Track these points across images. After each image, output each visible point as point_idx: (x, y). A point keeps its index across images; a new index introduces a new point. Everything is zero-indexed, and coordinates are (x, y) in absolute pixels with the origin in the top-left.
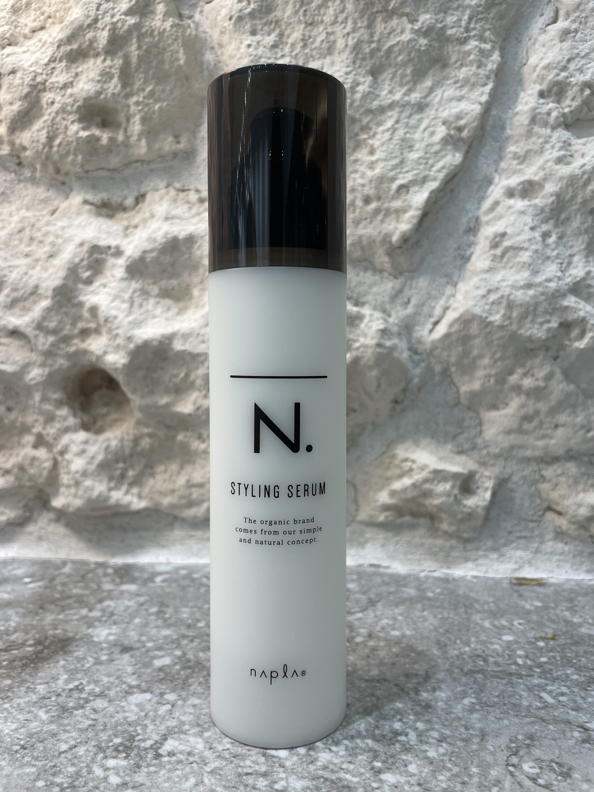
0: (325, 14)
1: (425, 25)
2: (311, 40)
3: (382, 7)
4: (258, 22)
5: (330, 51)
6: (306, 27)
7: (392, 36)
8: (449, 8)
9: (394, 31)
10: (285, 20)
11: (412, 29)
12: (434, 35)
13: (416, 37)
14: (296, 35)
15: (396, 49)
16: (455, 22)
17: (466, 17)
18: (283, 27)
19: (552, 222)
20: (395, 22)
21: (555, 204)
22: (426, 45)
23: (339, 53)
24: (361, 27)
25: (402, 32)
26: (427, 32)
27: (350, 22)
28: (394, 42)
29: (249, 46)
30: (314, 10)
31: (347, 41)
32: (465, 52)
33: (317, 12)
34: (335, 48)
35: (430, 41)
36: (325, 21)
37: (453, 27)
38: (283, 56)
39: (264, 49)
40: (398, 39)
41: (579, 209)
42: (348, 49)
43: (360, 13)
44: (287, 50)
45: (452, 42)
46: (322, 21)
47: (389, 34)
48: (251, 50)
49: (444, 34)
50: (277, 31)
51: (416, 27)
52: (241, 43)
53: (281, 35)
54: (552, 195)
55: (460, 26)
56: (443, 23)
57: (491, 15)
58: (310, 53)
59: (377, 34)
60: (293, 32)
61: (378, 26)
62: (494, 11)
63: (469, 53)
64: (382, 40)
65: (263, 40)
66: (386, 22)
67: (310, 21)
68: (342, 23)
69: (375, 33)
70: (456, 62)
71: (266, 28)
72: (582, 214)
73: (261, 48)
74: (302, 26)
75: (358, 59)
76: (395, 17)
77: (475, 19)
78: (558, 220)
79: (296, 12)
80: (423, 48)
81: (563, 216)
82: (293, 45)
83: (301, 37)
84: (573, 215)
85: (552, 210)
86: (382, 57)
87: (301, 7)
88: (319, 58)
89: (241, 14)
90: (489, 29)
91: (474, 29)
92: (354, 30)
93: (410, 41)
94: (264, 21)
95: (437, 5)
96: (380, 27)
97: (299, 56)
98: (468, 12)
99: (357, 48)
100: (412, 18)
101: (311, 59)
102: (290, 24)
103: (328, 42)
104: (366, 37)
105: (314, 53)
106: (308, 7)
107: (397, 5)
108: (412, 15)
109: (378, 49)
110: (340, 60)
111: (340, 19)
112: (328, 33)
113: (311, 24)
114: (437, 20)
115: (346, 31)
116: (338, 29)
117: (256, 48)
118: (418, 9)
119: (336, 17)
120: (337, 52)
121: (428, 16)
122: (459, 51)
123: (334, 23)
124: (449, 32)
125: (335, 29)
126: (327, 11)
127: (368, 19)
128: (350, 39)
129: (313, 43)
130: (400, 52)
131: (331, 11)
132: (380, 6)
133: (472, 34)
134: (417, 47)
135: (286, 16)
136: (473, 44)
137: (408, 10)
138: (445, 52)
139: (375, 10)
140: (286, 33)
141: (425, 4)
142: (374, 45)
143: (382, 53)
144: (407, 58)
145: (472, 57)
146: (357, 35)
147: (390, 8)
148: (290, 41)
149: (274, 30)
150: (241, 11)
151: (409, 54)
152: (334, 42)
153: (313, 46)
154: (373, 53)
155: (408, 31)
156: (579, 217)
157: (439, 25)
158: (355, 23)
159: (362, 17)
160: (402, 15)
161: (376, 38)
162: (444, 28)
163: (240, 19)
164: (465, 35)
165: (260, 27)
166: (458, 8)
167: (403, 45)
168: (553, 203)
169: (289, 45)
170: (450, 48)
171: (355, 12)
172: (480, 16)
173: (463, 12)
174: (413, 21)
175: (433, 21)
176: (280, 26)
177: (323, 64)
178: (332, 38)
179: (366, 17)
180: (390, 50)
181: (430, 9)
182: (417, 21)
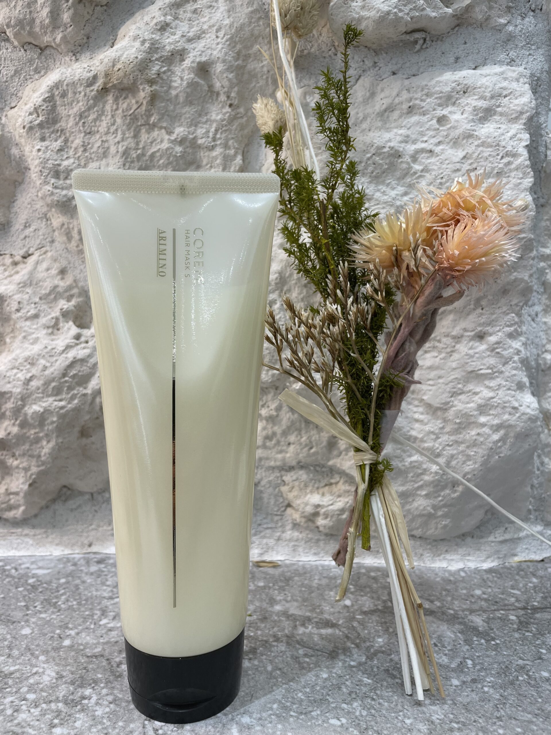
0: (100, 126)
1: (179, 136)
2: (90, 146)
3: (145, 122)
4: (46, 131)
5: (105, 155)
6: (85, 136)
7: (154, 144)
8: (199, 123)
9: (155, 140)
10: (69, 129)
11: (169, 139)
12: (187, 144)
13: (173, 146)
14: (78, 142)
15: (158, 154)
16: (203, 134)
17: (213, 130)
18: (68, 135)
19: (277, 292)
20: (155, 133)
21: (278, 280)
22: (181, 152)
23: (112, 157)
24: (128, 137)
25: (162, 141)
26: (182, 142)
27: (119, 132)
28: (155, 150)
29: (39, 150)
30: (91, 123)
31: (117, 148)
32: (213, 157)
33: (93, 124)
34: (109, 153)
35: (184, 149)
36: (100, 131)
37: (202, 138)
38: (67, 158)
39: (52, 153)
40: (158, 147)
41: (296, 283)
42: (119, 155)
43: (128, 126)
44: (71, 153)
45: (203, 148)
46: (98, 131)
47: (152, 143)
48: (40, 153)
49: (195, 143)
50: (63, 138)
51: (173, 138)
52: (33, 147)
53: (66, 141)
54: (276, 273)
55: (208, 137)
56: (194, 135)
57: (234, 127)
58: (89, 156)
59: (142, 142)
60: (75, 139)
61: (143, 136)
62: (236, 124)
63: (216, 158)
64: (146, 148)
65: (51, 145)
66: (149, 133)
67: (88, 131)
68: (113, 133)
69: (140, 141)
70: (207, 165)
71: (53, 135)
72: (299, 287)
73: (49, 151)
74: (83, 135)
75: (127, 162)
76: (156, 129)
77: (220, 131)
78: (282, 291)
79: (77, 124)
80: (178, 155)
81: (285, 289)
82: (76, 149)
83: (82, 144)
84: (293, 288)
85: (276, 284)
86: (147, 161)
87: (80, 119)
88: (97, 160)
89: (32, 124)
90: (233, 138)
91: (220, 138)
92: (123, 140)
93: (167, 149)
94: (52, 130)
95: (189, 120)
96: (144, 137)
97: (81, 158)
98: (214, 125)
99: (126, 153)
100: (169, 131)
101: (91, 161)
102: (73, 132)
103: (104, 148)
104: (133, 145)
105: (93, 156)
106: (86, 120)
107: (156, 121)
108: (169, 128)
109: (143, 155)
110: (113, 162)
111: (112, 131)
112: (102, 141)
113: (90, 133)
114: (189, 132)
115: (116, 140)
116: (110, 138)
117: (44, 152)
118: (174, 124)
119: (109, 129)
120: (111, 156)
121: (182, 129)
122: (208, 156)
123: (107, 133)
124: (200, 142)
125: (108, 138)
126: (102, 123)
127: (135, 130)
128: (120, 146)
129: (91, 148)
130: (161, 157)
131: (104, 124)
132: (143, 121)
133: (218, 142)
134: (174, 153)
135: (69, 126)
136: (218, 151)
137: (164, 125)
138: (198, 157)
139: (139, 124)
140: (71, 139)
141: (179, 120)
142: (139, 152)
143: (147, 158)
144: (166, 162)
145: (218, 161)
146: (125, 143)
147: (151, 122)
148: (74, 145)
149: (60, 136)
150: (31, 122)
151: (168, 159)
152: (108, 148)
153: (92, 151)
154: (139, 158)
155: (166, 141)
156: (296, 289)
157: (191, 136)
158: (124, 134)
159: (129, 129)
160: (161, 128)
161: (141, 146)
162: (195, 138)
163: (31, 128)
164: (213, 144)
165: (48, 135)
166: (206, 122)
167: (162, 152)
168: (277, 279)
169: (73, 149)
170: (202, 154)
171: (124, 125)
172: (224, 129)
173: (211, 125)
174: (170, 133)
175: (186, 133)
176: (65, 134)
177: (100, 165)
178: (106, 145)
179: (132, 129)
180: (153, 156)
181: (184, 124)
182: (173, 133)
